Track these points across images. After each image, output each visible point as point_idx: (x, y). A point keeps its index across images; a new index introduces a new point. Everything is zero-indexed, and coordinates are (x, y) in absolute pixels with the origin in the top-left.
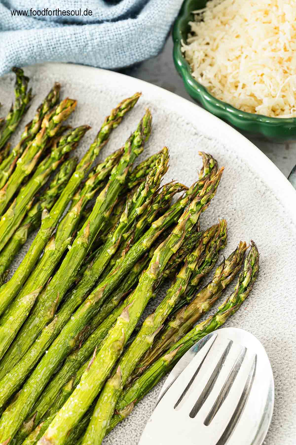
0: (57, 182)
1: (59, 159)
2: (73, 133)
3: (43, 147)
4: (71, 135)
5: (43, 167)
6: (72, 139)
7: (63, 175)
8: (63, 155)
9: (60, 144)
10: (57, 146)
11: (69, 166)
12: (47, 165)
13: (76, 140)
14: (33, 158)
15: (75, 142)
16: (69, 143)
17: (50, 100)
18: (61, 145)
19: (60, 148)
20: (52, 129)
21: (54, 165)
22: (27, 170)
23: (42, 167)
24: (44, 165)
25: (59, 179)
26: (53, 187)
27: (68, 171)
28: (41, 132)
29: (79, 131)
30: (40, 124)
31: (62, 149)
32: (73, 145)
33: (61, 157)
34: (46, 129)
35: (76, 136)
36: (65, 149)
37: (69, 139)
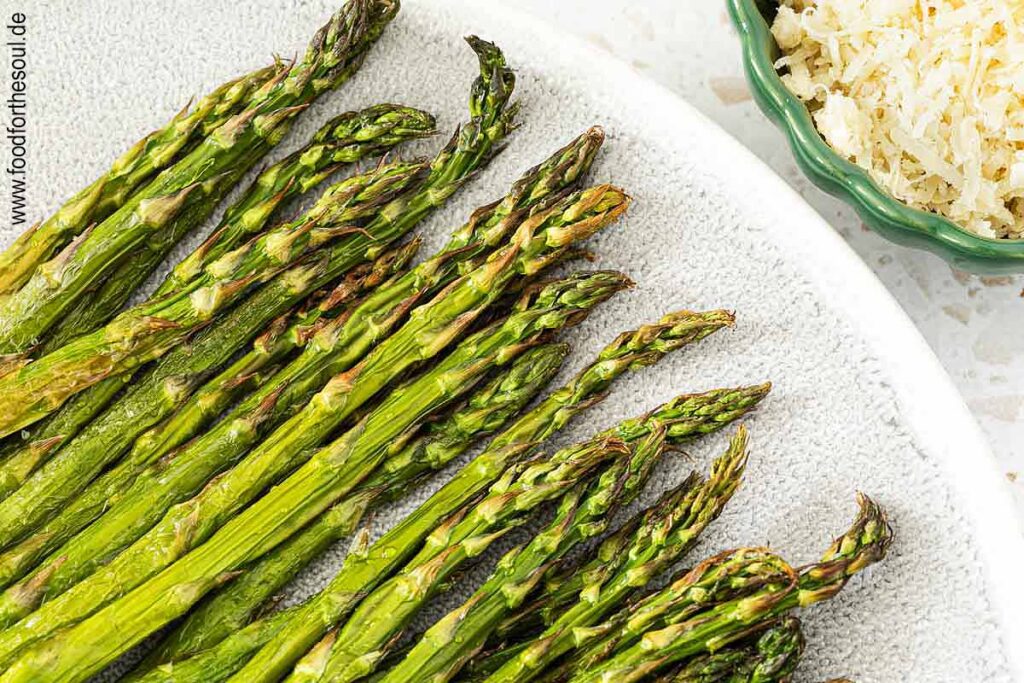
0: (491, 398)
1: (522, 341)
2: (581, 285)
3: (492, 296)
4: (574, 286)
5: (472, 350)
6: (573, 301)
7: (514, 385)
8: (535, 332)
9: (538, 301)
10: (531, 304)
11: (538, 365)
12: (486, 345)
13: (581, 305)
14: (454, 318)
15: (578, 308)
16: (563, 306)
17: (563, 172)
18: (541, 306)
19: (534, 311)
20: (533, 257)
21: (503, 354)
22: (428, 345)
23: (470, 349)
24: (479, 343)
25: (497, 392)
26: (477, 409)
27: (528, 379)
28: (506, 252)
29: (597, 286)
30: (511, 230)
31: (536, 318)
32: (570, 317)
33: (530, 336)
34: (520, 251)
35: (586, 296)
36: (544, 321)
37: (565, 298)
